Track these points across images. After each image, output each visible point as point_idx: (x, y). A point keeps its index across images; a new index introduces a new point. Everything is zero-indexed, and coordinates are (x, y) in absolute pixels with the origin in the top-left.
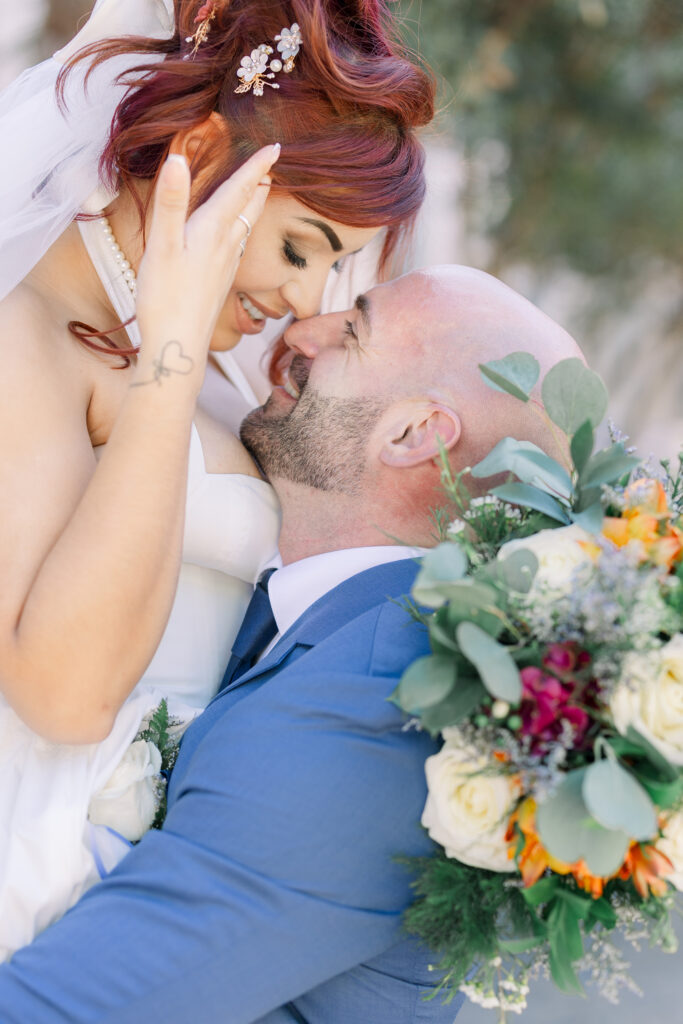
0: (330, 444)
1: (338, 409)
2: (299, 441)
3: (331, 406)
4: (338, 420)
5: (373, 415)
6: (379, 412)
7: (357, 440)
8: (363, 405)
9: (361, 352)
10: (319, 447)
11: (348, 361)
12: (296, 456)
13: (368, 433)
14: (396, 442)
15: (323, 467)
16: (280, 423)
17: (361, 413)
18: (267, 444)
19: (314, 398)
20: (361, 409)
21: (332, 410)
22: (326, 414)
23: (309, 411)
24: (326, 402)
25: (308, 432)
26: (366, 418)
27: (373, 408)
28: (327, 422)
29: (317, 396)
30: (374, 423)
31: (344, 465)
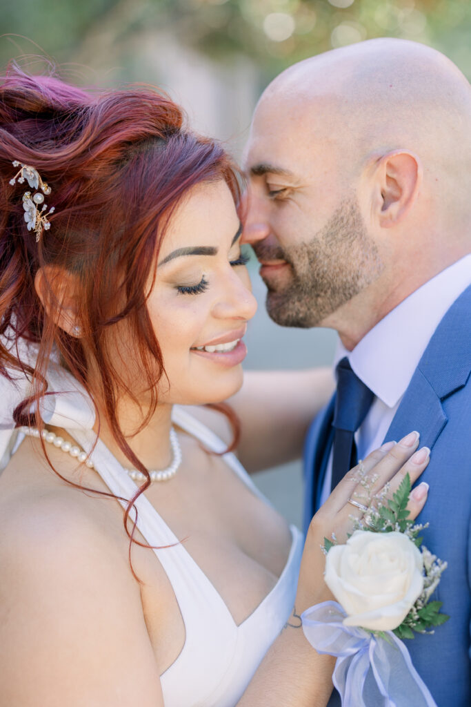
0: (342, 261)
1: (328, 236)
2: (320, 281)
3: (321, 240)
4: (334, 242)
5: (353, 213)
6: (355, 207)
7: (358, 237)
8: (342, 214)
9: (301, 190)
10: (338, 270)
11: (300, 206)
12: (326, 292)
13: (362, 225)
14: (384, 208)
15: (349, 278)
16: (294, 287)
17: (345, 221)
18: (301, 306)
19: (305, 249)
20: (342, 219)
21: (324, 241)
22: (323, 247)
23: (310, 259)
24: (316, 241)
25: (321, 270)
26: (351, 220)
27: (349, 208)
28: (328, 251)
29: (305, 245)
30: (359, 215)
31: (363, 263)
